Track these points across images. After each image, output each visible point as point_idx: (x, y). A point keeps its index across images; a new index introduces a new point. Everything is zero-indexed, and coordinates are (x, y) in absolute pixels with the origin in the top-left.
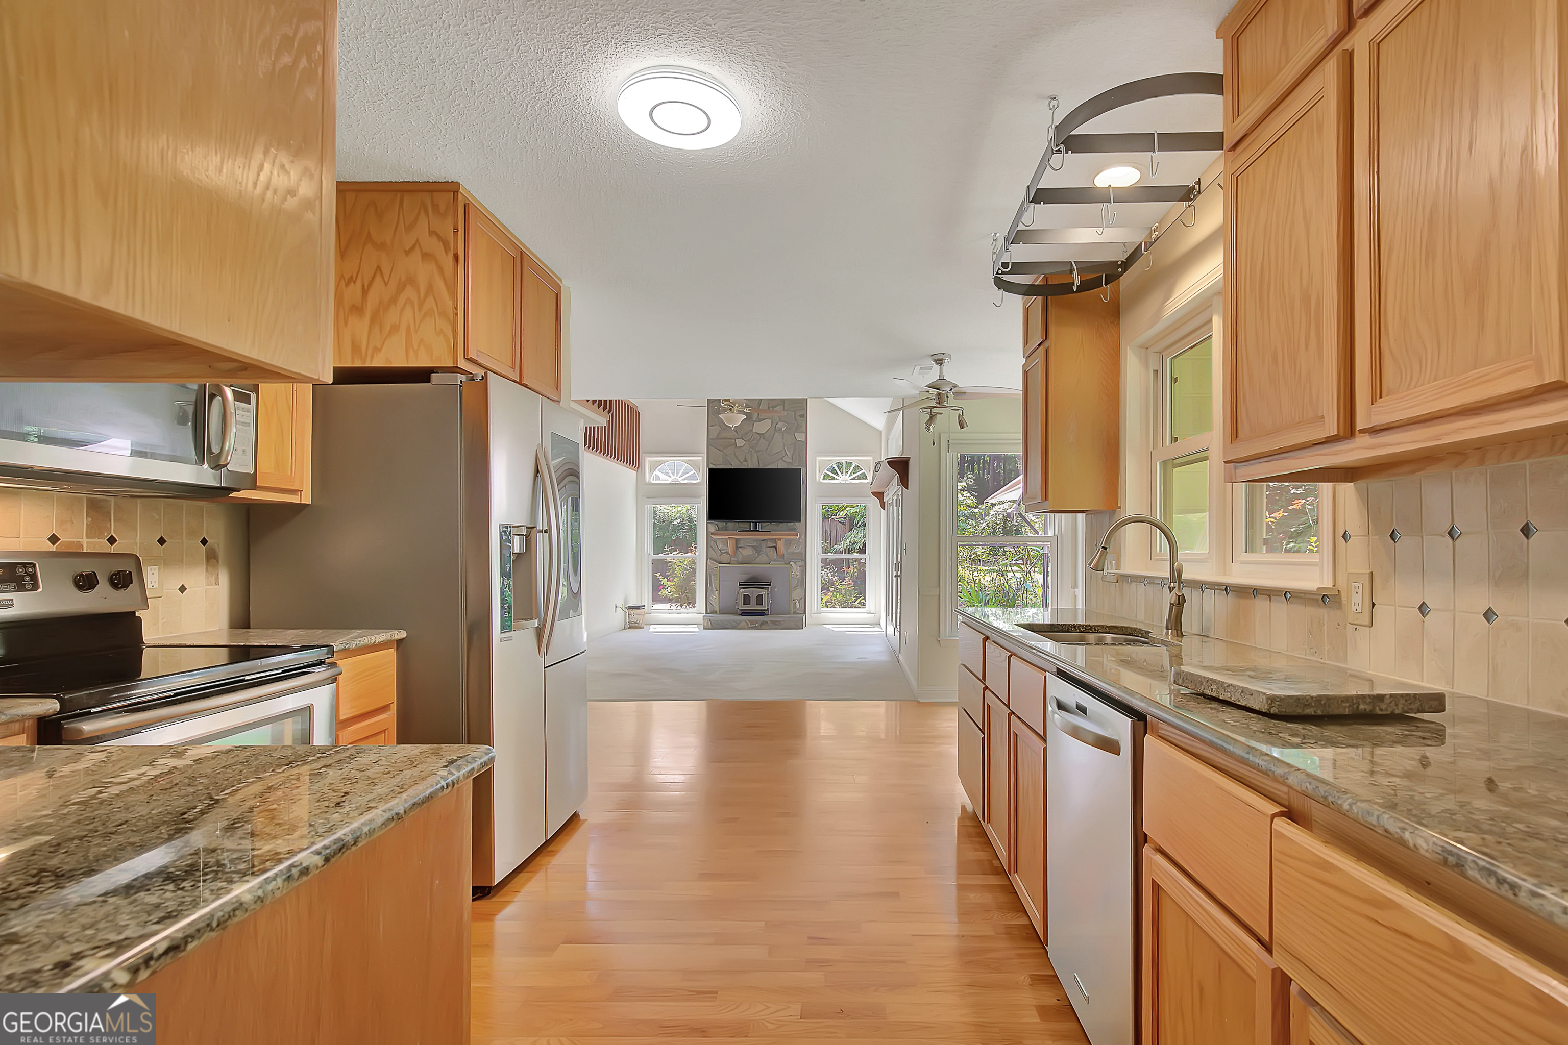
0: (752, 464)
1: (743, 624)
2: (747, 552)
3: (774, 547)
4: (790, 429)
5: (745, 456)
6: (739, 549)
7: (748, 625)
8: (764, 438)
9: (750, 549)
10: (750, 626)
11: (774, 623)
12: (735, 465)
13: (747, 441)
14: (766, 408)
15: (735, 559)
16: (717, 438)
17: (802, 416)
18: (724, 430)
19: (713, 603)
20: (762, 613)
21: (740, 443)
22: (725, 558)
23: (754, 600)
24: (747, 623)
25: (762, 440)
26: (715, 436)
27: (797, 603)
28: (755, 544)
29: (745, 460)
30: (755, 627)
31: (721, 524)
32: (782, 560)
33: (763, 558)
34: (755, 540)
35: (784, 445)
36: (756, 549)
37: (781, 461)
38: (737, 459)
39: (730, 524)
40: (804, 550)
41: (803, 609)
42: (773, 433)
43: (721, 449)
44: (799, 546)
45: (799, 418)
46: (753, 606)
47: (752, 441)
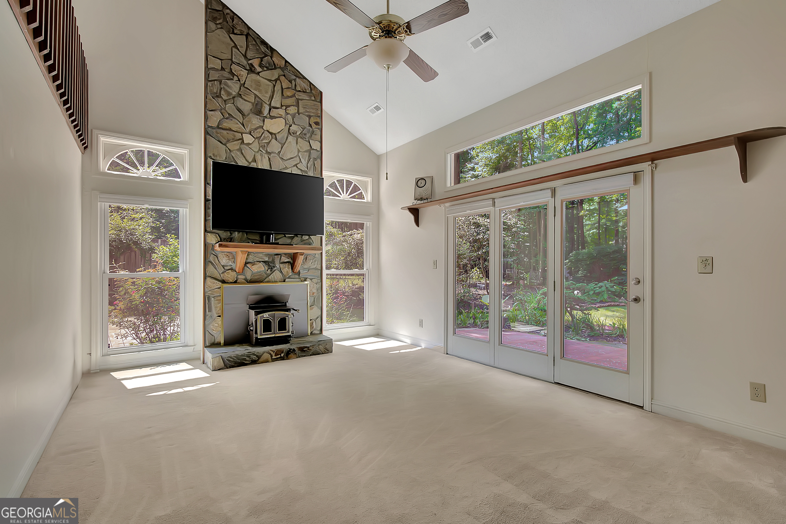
0: (263, 164)
1: (266, 356)
2: (259, 268)
3: (288, 262)
4: (305, 134)
5: (254, 155)
6: (248, 265)
7: (272, 356)
8: (276, 139)
9: (261, 264)
10: (274, 357)
11: (302, 349)
12: (242, 162)
13: (257, 138)
14: (279, 105)
15: (243, 277)
16: (218, 127)
17: (317, 123)
18: (227, 118)
19: (214, 333)
20: (285, 340)
21: (248, 139)
22: (230, 276)
23: (275, 325)
24: (270, 354)
25: (274, 140)
26: (215, 125)
27: (314, 323)
28: (267, 259)
29: (254, 160)
30: (281, 357)
31: (224, 234)
32: (297, 276)
33: (277, 275)
34: (269, 255)
35: (299, 151)
36: (269, 265)
37: (295, 167)
38: (244, 157)
39: (236, 235)
40: (320, 266)
41: (319, 328)
42: (286, 135)
43: (224, 141)
44: (315, 261)
45: (314, 126)
46: (276, 333)
47: (262, 140)
